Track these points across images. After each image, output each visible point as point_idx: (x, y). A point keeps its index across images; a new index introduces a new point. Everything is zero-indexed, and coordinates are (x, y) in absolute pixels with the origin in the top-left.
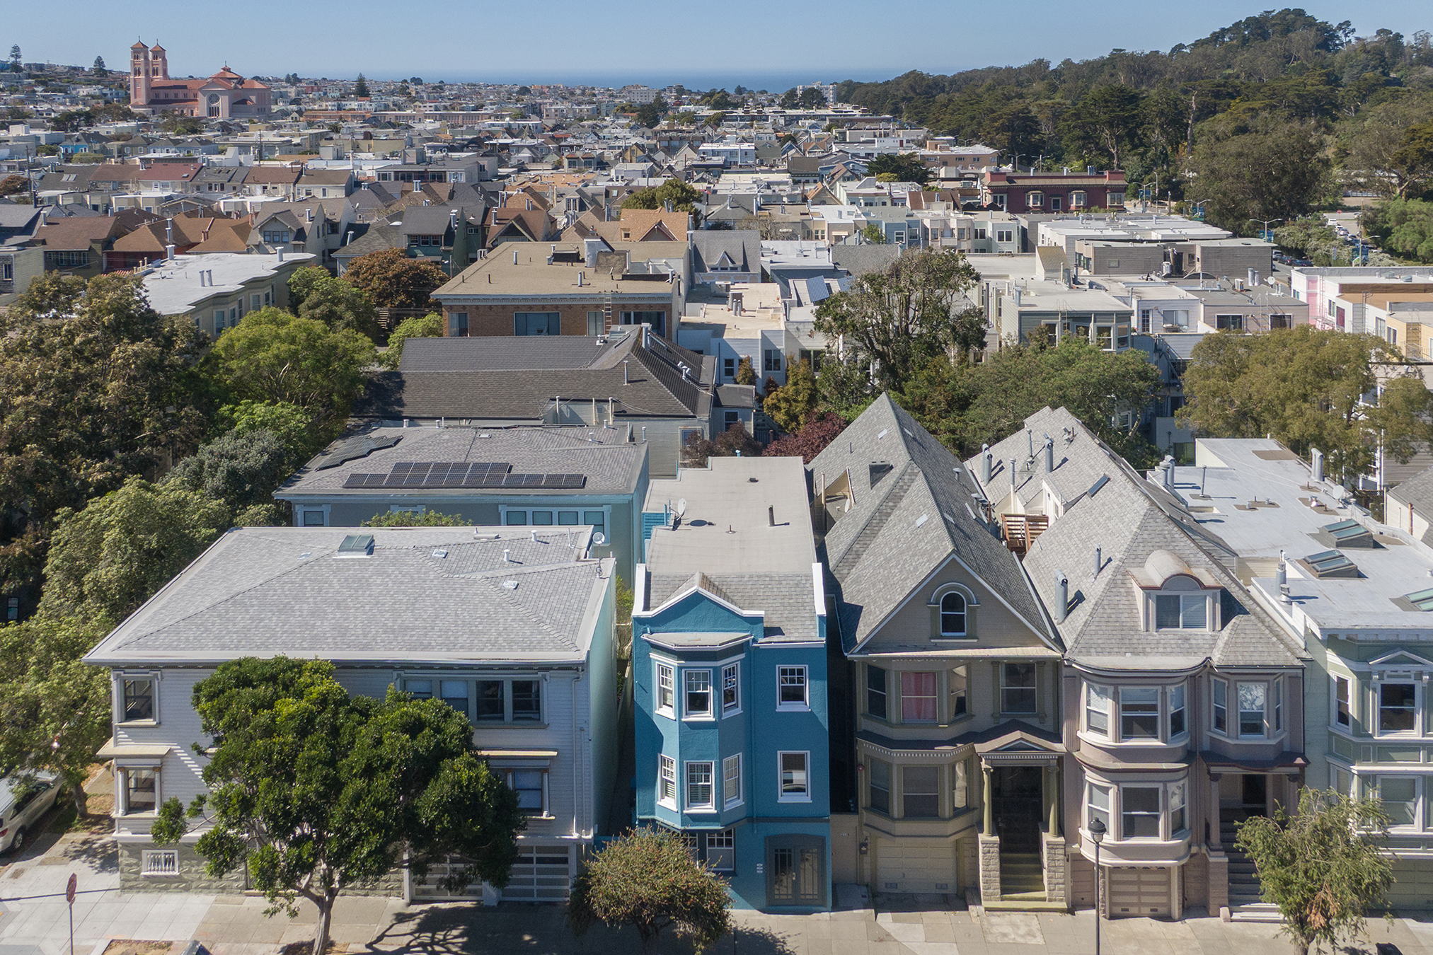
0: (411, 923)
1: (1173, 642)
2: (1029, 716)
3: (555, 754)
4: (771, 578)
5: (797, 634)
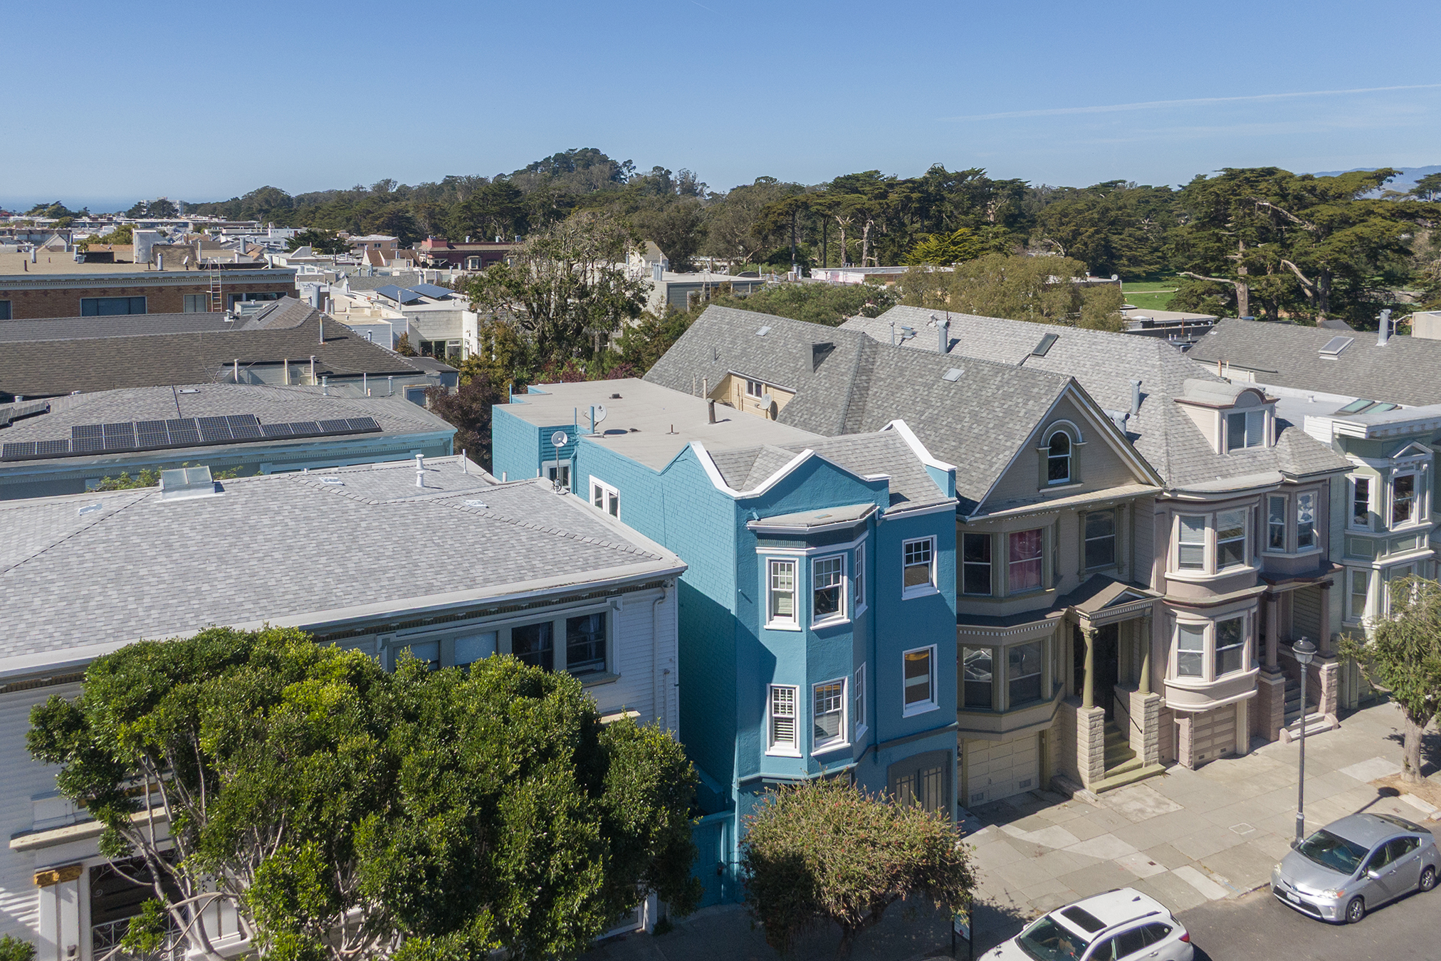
1: (1245, 461)
2: (1108, 568)
3: (636, 713)
4: (853, 442)
5: (922, 498)
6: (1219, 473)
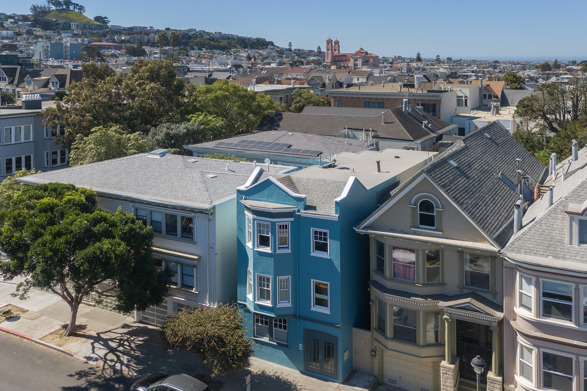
0: (127, 329)
2: (482, 291)
3: (196, 257)
5: (323, 211)
6: (554, 255)
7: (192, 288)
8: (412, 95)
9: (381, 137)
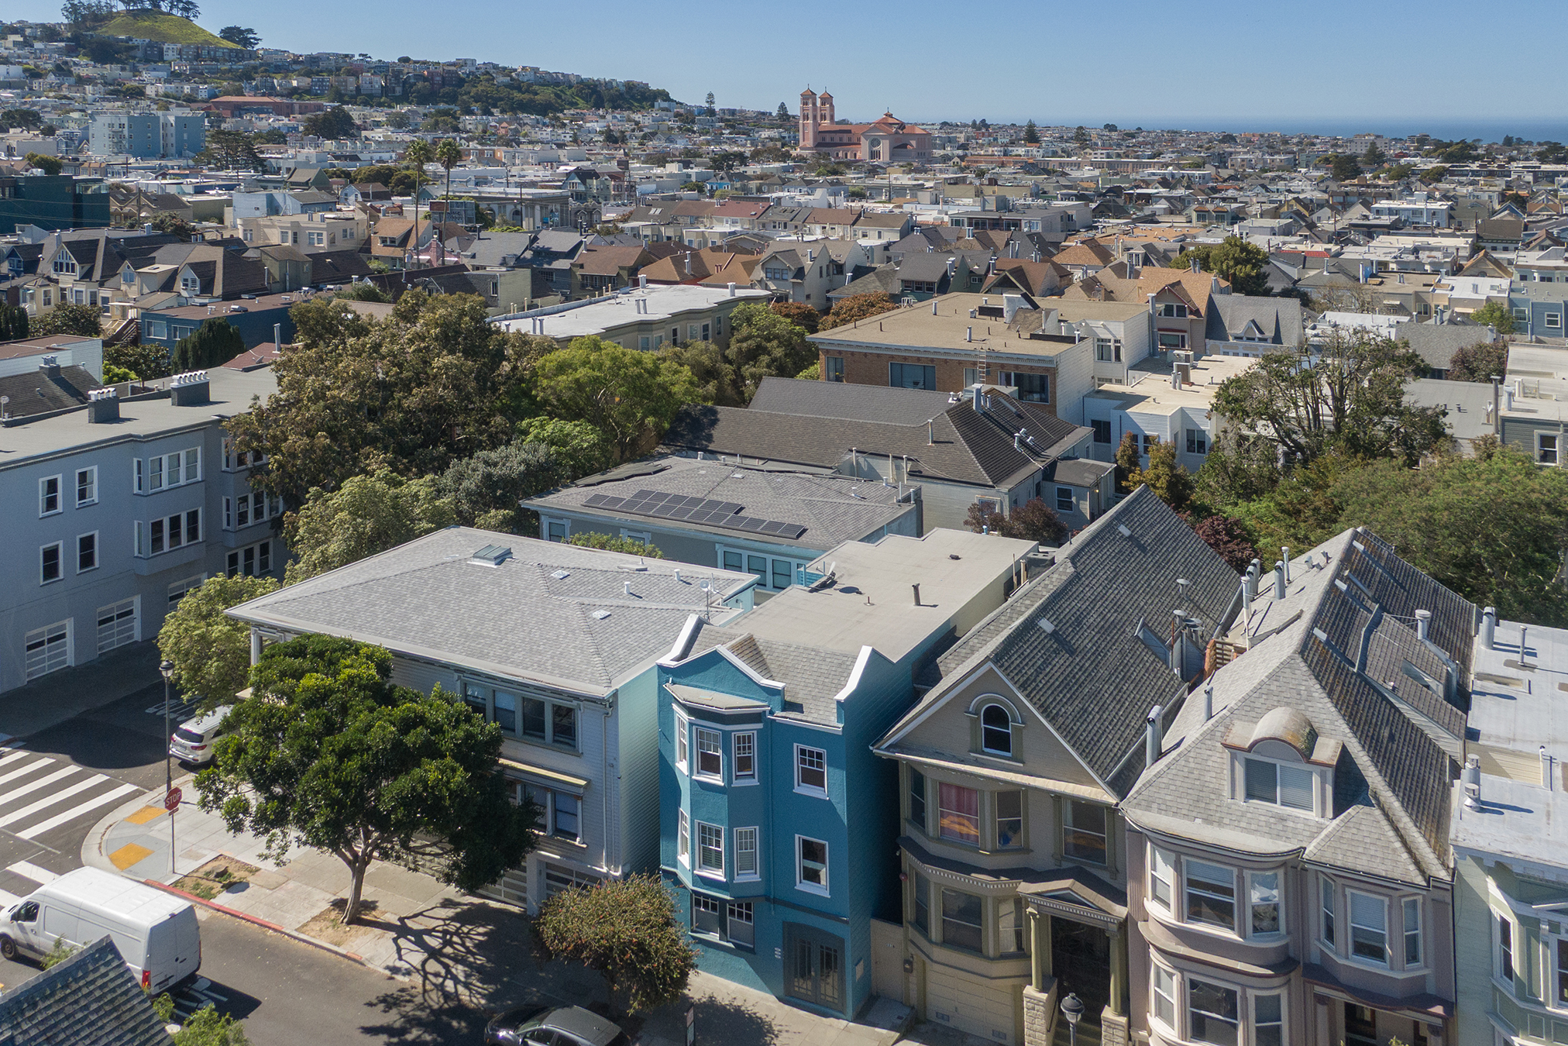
0: (452, 910)
2: (1092, 866)
3: (583, 783)
4: (817, 652)
5: (816, 715)
6: (1205, 816)
7: (574, 836)
8: (994, 355)
9: (930, 474)
